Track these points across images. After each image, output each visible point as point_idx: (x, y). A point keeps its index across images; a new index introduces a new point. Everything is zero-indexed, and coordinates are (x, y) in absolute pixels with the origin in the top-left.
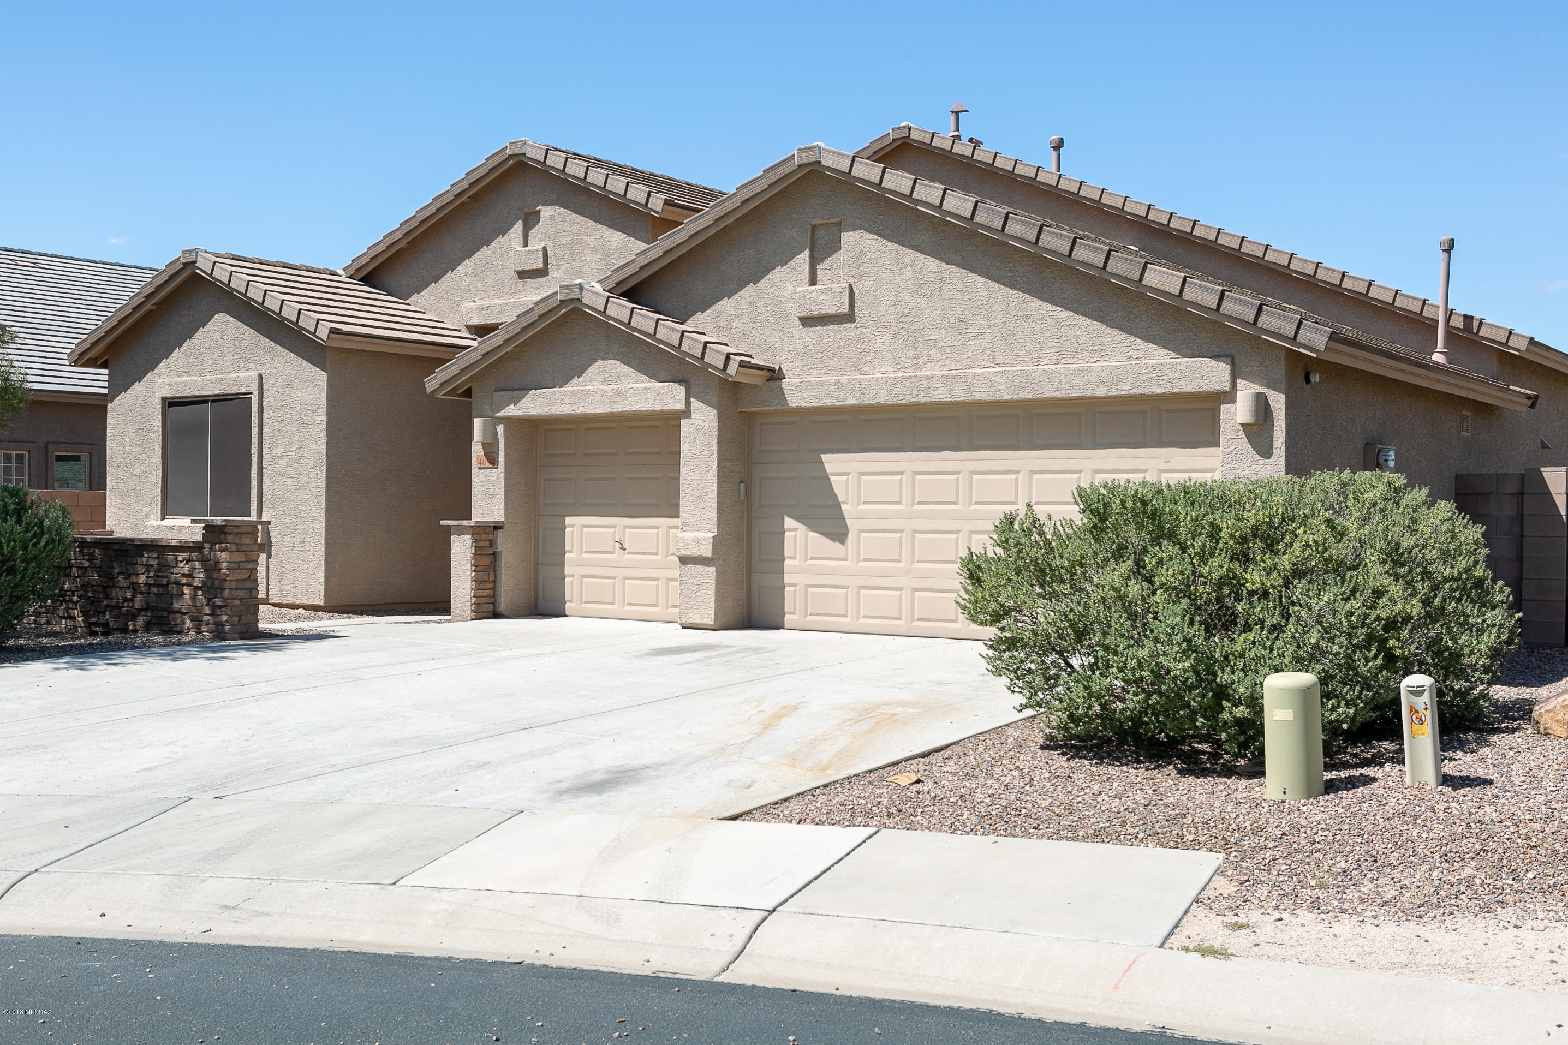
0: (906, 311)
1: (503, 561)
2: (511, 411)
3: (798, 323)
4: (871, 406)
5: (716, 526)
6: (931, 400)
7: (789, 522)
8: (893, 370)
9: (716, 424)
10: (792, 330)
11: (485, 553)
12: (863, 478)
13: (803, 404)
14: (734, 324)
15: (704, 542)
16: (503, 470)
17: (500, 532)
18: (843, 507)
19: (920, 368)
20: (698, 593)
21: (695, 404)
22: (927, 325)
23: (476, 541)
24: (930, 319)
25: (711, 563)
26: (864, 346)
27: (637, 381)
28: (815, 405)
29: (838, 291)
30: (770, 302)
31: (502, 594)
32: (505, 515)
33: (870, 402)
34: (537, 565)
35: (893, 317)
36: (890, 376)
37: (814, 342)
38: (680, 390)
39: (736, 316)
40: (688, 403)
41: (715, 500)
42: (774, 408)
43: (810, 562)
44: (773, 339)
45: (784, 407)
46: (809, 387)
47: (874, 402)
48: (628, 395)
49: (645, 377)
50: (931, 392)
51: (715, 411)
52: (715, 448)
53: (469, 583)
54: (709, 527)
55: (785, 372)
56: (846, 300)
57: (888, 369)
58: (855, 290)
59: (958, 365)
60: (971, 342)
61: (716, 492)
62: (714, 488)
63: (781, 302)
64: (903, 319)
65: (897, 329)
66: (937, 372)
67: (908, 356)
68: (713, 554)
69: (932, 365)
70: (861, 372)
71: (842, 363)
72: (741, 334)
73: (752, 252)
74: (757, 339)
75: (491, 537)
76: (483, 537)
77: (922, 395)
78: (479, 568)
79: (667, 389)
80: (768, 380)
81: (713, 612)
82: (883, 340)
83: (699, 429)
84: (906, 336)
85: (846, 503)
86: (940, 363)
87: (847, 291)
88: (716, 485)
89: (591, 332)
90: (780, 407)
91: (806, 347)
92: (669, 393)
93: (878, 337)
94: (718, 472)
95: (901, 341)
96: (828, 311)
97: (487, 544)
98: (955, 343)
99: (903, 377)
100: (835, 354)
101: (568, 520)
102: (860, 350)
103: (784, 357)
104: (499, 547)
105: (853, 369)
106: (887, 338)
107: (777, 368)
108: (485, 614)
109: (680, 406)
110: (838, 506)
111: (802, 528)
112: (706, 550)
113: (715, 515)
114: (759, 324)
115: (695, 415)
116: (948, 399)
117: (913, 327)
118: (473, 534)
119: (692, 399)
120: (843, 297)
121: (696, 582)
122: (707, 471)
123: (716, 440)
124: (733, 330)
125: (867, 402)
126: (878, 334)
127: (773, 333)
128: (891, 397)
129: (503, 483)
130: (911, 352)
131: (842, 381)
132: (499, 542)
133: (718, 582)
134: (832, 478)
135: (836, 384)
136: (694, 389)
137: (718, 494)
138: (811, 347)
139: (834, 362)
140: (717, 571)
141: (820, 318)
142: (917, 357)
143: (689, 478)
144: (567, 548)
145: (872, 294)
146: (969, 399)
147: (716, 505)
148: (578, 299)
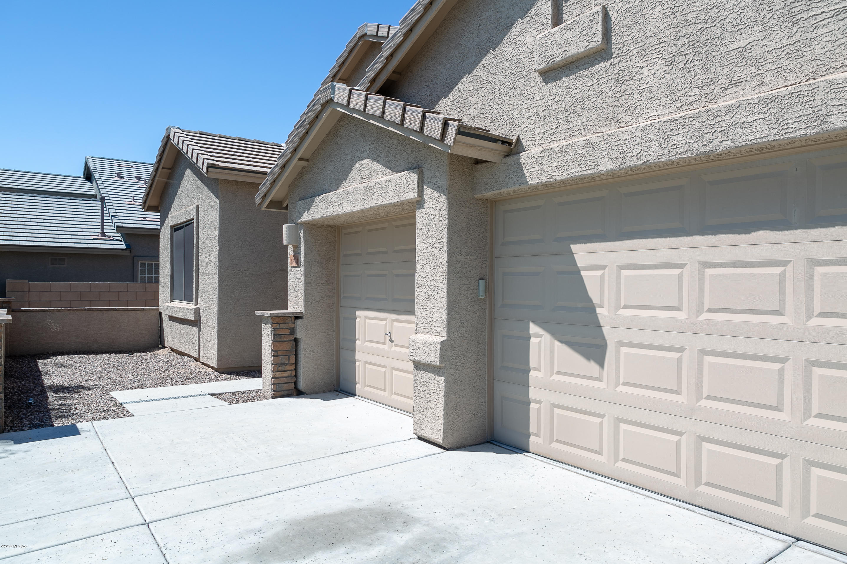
0: (690, 17)
1: (302, 347)
2: (306, 217)
3: (539, 79)
4: (634, 170)
5: (445, 330)
6: (736, 144)
7: (534, 328)
8: (669, 111)
9: (446, 212)
10: (533, 91)
11: (285, 339)
12: (625, 273)
13: (544, 179)
14: (473, 100)
15: (432, 347)
16: (303, 269)
17: (299, 322)
18: (599, 311)
19: (717, 99)
20: (429, 404)
21: (428, 191)
22: (729, 27)
23: (274, 330)
24: (734, 15)
25: (441, 371)
26: (624, 87)
27: (383, 175)
28: (558, 178)
29: (587, 20)
30: (508, 65)
31: (302, 375)
32: (305, 307)
33: (634, 163)
34: (338, 348)
35: (668, 32)
36: (664, 119)
37: (558, 98)
38: (413, 178)
39: (474, 92)
40: (421, 192)
41: (445, 300)
42: (511, 189)
43: (555, 377)
44: (512, 107)
45: (523, 186)
46: (551, 157)
47: (640, 162)
48: (375, 190)
49: (388, 171)
50: (738, 131)
51: (444, 197)
52: (445, 240)
53: (271, 366)
54: (439, 330)
55: (524, 144)
56: (598, 28)
57: (661, 111)
58: (611, 13)
59: (790, 78)
60: (820, 31)
61: (445, 290)
62: (443, 285)
63: (520, 61)
64: (684, 31)
65: (675, 49)
66: (750, 95)
67: (694, 85)
68: (441, 362)
69: (738, 89)
70: (619, 123)
71: (594, 118)
72: (479, 110)
73: (490, 13)
74: (496, 111)
75: (291, 326)
76: (282, 326)
77: (720, 139)
78: (279, 353)
79: (403, 179)
80: (506, 156)
81: (442, 429)
82: (652, 72)
83: (431, 220)
84: (691, 56)
85: (601, 306)
86: (754, 83)
87: (600, 17)
88: (445, 282)
89: (353, 135)
90: (517, 187)
91: (548, 107)
92: (405, 182)
93: (646, 69)
94: (449, 266)
95: (681, 65)
96: (575, 51)
97: (288, 332)
98: (786, 41)
99: (685, 118)
100: (584, 108)
101: (358, 313)
102: (618, 95)
103: (523, 126)
104: (298, 334)
105: (608, 122)
106: (660, 66)
107: (514, 139)
108: (286, 392)
109: (412, 195)
110: (592, 309)
111: (547, 337)
112: (434, 359)
113: (444, 317)
114: (497, 94)
115: (428, 204)
116: (771, 138)
117: (703, 38)
118: (273, 324)
119: (425, 187)
120: (594, 26)
121: (427, 391)
122: (438, 266)
123: (446, 230)
124: (472, 108)
125: (628, 164)
126: (645, 64)
127: (512, 99)
128: (665, 151)
129: (303, 279)
130: (700, 77)
131: (593, 141)
132: (298, 330)
133: (447, 395)
134: (583, 273)
135: (584, 146)
136: (427, 174)
137: (448, 293)
138: (555, 106)
139: (582, 119)
140: (446, 382)
141: (565, 66)
142: (709, 82)
143: (422, 274)
144: (357, 337)
145: (636, 10)
146: (818, 130)
147: (445, 305)
148: (331, 100)
